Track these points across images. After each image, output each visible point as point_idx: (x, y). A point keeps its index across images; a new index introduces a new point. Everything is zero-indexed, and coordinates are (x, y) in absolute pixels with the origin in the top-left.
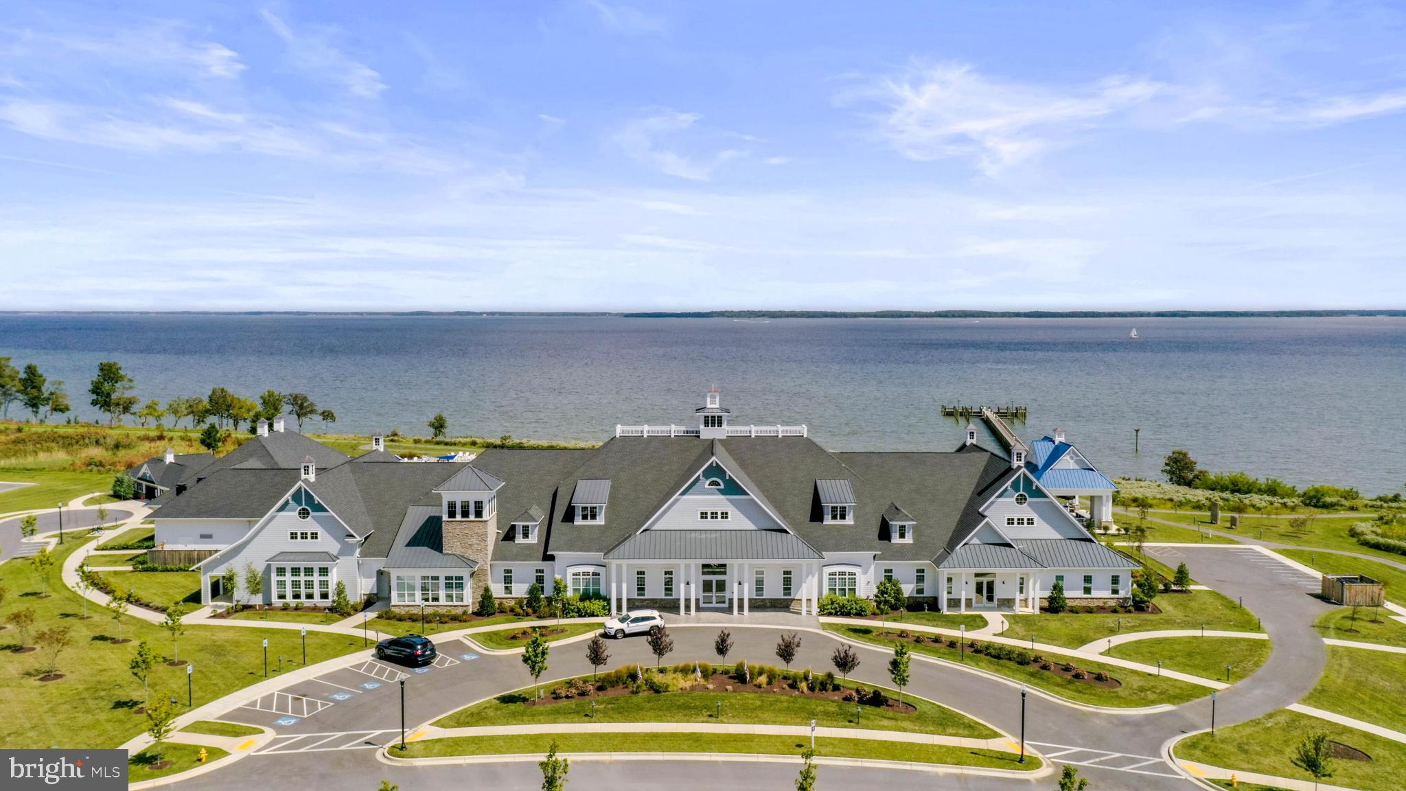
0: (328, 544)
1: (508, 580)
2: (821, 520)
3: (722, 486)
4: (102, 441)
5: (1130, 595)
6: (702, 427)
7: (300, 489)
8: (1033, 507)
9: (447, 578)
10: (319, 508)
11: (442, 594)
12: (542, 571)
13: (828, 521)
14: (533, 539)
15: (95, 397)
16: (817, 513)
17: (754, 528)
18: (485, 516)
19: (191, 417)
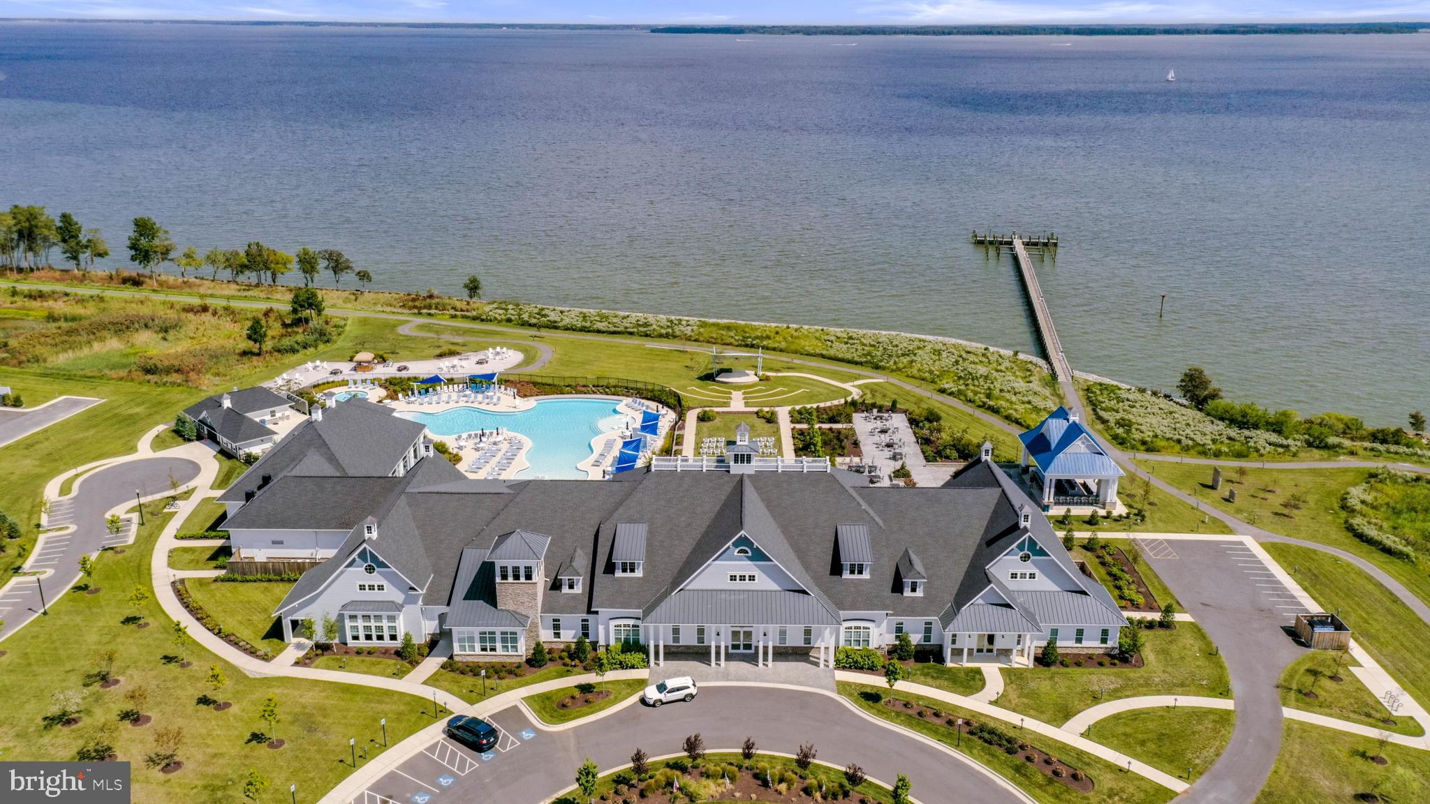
0: (393, 594)
1: (556, 627)
2: (840, 574)
3: (750, 554)
4: (150, 323)
5: (1117, 645)
6: (732, 463)
7: (365, 548)
8: (1035, 563)
9: (502, 633)
10: (382, 565)
11: (499, 645)
12: (587, 621)
13: (846, 575)
14: (578, 589)
15: (133, 252)
16: (836, 569)
17: (779, 589)
18: (535, 578)
19: (229, 270)
